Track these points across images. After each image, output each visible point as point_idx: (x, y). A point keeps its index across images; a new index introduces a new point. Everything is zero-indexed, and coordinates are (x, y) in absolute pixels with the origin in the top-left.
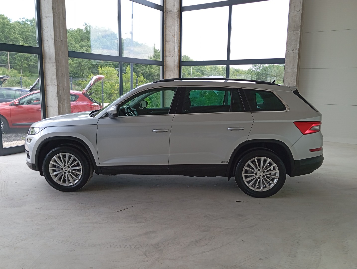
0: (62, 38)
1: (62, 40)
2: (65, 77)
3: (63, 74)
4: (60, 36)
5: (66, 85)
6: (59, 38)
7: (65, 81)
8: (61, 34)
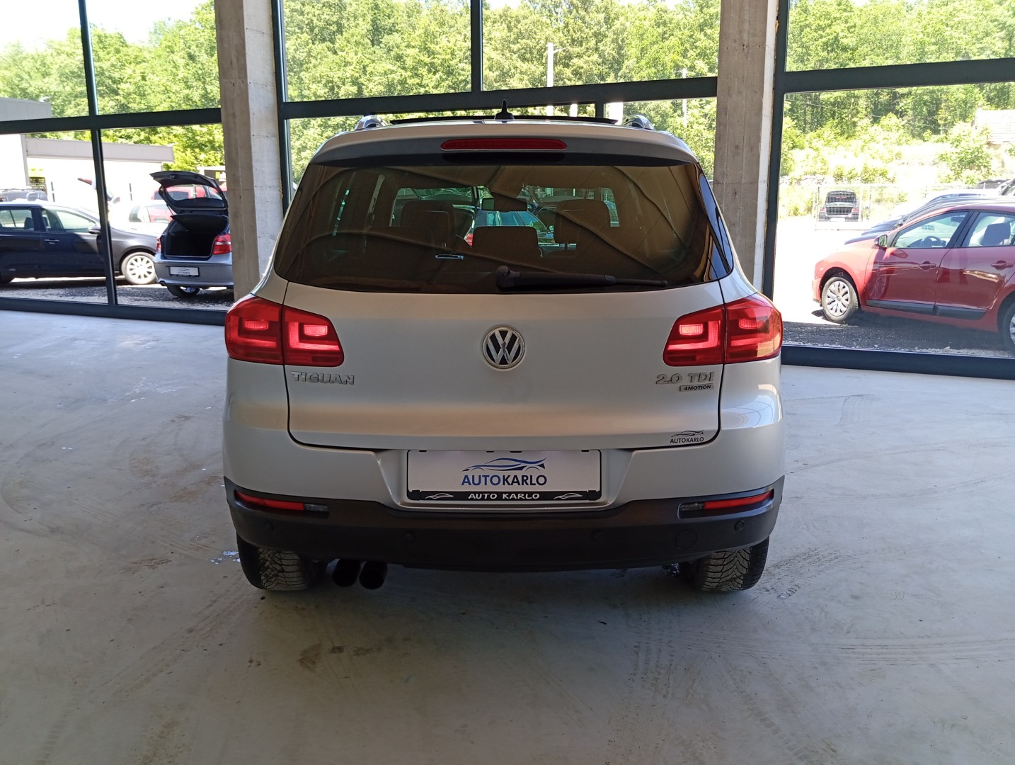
0: (745, 36)
1: (746, 43)
2: (744, 157)
3: (737, 147)
4: (740, 32)
5: (743, 181)
6: (735, 41)
7: (744, 167)
8: (746, 26)
